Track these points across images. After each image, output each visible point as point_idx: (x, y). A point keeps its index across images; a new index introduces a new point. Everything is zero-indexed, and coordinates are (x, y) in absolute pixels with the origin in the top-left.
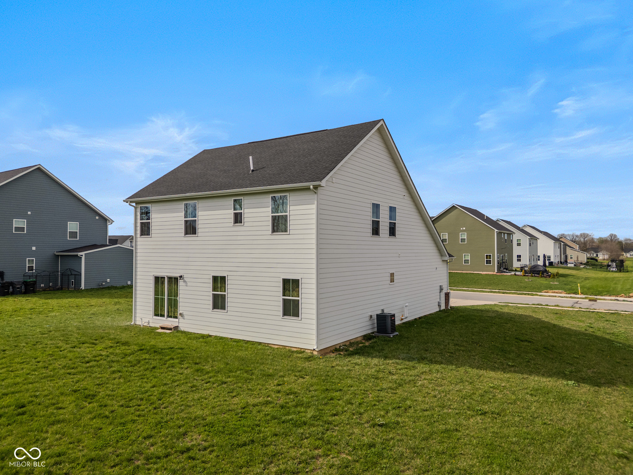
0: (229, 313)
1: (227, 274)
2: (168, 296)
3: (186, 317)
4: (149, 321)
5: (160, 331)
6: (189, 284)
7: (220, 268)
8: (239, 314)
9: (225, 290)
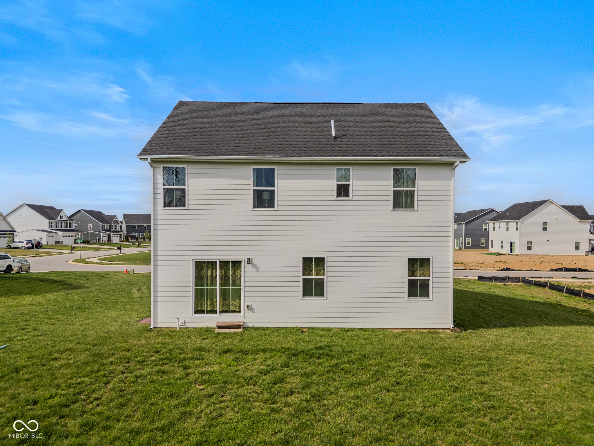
0: (329, 299)
1: (326, 255)
2: (221, 285)
3: (256, 310)
4: (185, 321)
5: (217, 331)
6: (261, 269)
7: (316, 249)
8: (346, 300)
9: (324, 273)
